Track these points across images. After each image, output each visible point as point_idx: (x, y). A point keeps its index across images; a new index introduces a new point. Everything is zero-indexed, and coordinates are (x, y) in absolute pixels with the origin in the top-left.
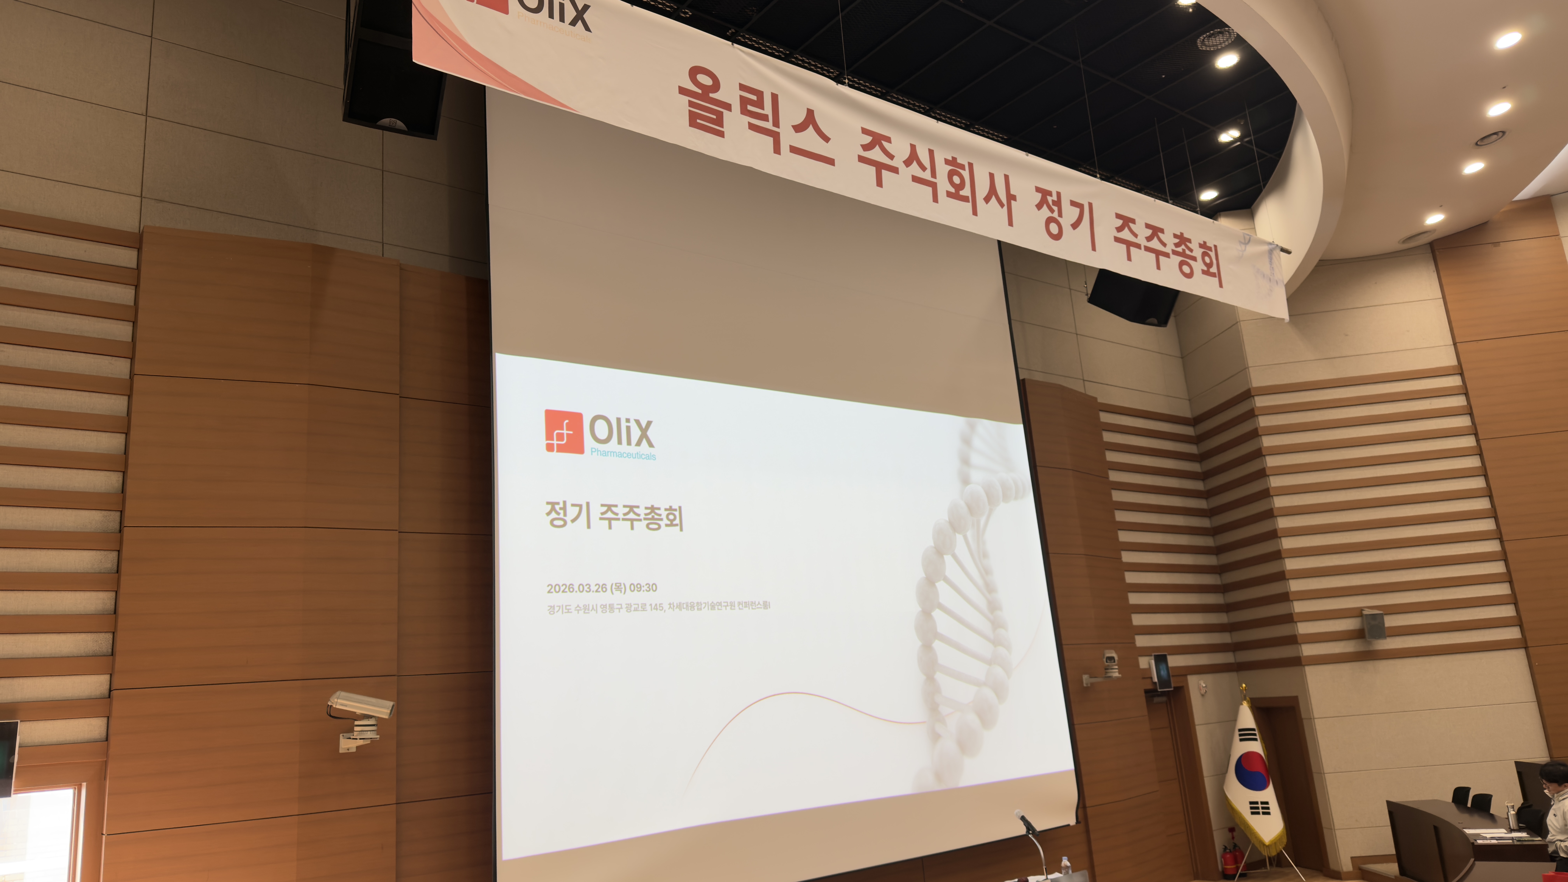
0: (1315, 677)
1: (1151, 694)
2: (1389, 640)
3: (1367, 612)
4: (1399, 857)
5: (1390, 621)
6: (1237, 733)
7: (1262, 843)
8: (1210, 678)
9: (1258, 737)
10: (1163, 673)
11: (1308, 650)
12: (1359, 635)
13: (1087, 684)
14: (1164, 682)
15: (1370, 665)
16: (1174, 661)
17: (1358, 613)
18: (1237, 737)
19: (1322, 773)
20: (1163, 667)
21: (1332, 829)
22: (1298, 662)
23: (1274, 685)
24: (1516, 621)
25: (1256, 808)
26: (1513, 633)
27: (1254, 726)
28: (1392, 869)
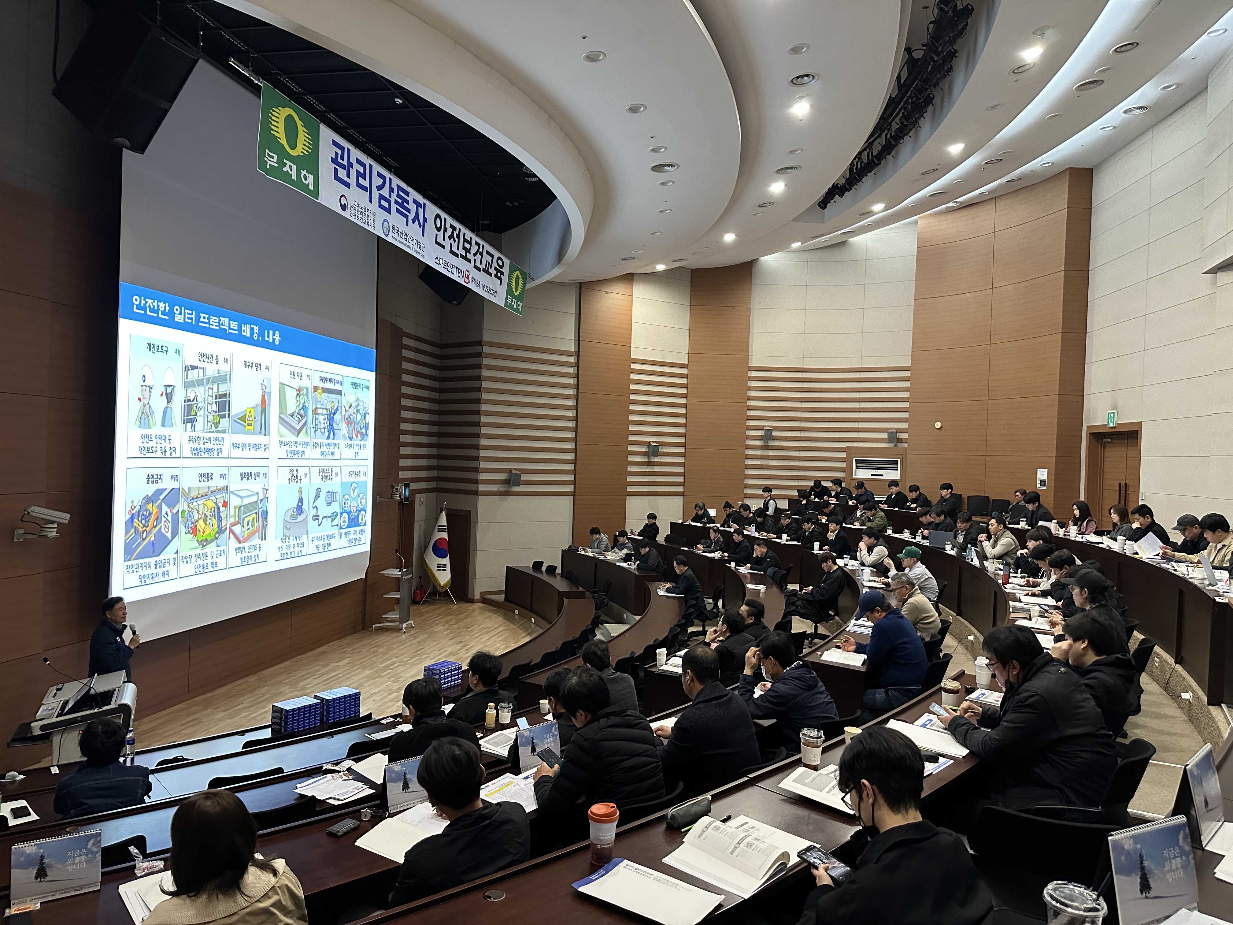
0: (483, 502)
1: (400, 506)
2: (520, 486)
3: (514, 472)
4: (506, 592)
5: (523, 477)
6: (437, 528)
7: (439, 585)
8: (427, 495)
10: (407, 493)
11: (482, 488)
12: (507, 482)
13: (378, 501)
14: (406, 498)
15: (507, 498)
16: (413, 486)
17: (510, 471)
18: (437, 530)
19: (475, 551)
20: (407, 490)
21: (474, 578)
22: (476, 493)
23: (460, 503)
24: (573, 483)
25: (440, 567)
26: (570, 488)
27: (446, 525)
28: (501, 598)
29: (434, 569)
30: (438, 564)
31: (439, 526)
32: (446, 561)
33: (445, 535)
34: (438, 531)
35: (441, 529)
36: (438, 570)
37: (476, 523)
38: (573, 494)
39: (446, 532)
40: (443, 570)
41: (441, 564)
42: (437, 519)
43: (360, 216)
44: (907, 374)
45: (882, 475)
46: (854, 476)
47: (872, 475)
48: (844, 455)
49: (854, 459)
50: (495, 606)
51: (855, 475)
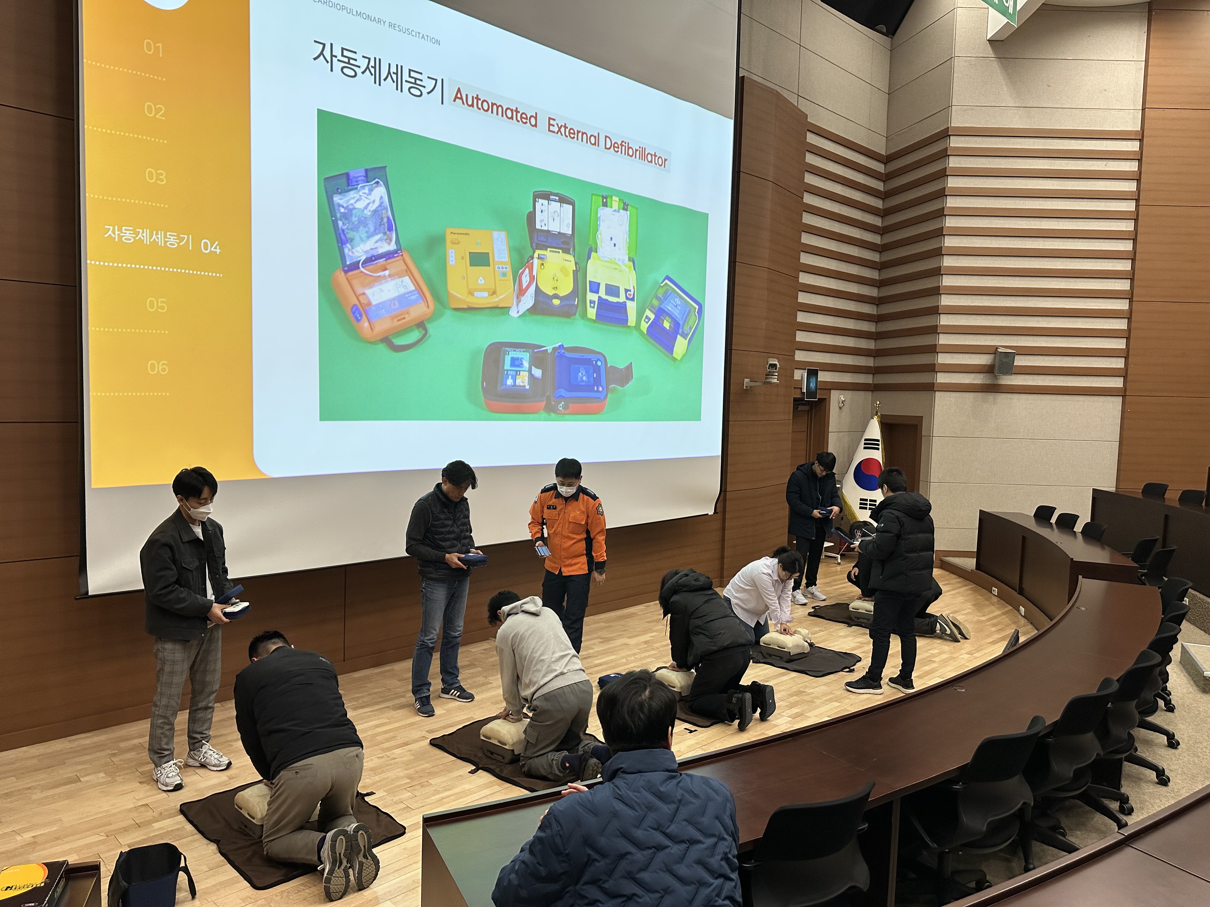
0: (943, 403)
1: (798, 402)
2: (1014, 377)
3: (1001, 350)
4: (979, 555)
5: (1020, 361)
6: (863, 442)
8: (849, 394)
9: (880, 447)
10: (812, 385)
11: (942, 378)
12: (989, 370)
13: (746, 387)
14: (811, 393)
15: (991, 396)
16: (823, 376)
17: (994, 351)
18: (862, 445)
19: (928, 482)
20: (814, 380)
22: (931, 388)
23: (904, 405)
24: (1124, 371)
25: (864, 504)
26: (1118, 383)
27: (879, 438)
28: (971, 563)
29: (855, 506)
30: (861, 500)
31: (866, 440)
33: (878, 455)
34: (865, 448)
35: (871, 444)
36: (862, 508)
37: (930, 437)
38: (1124, 392)
39: (878, 449)
41: (866, 500)
42: (864, 427)
50: (960, 576)
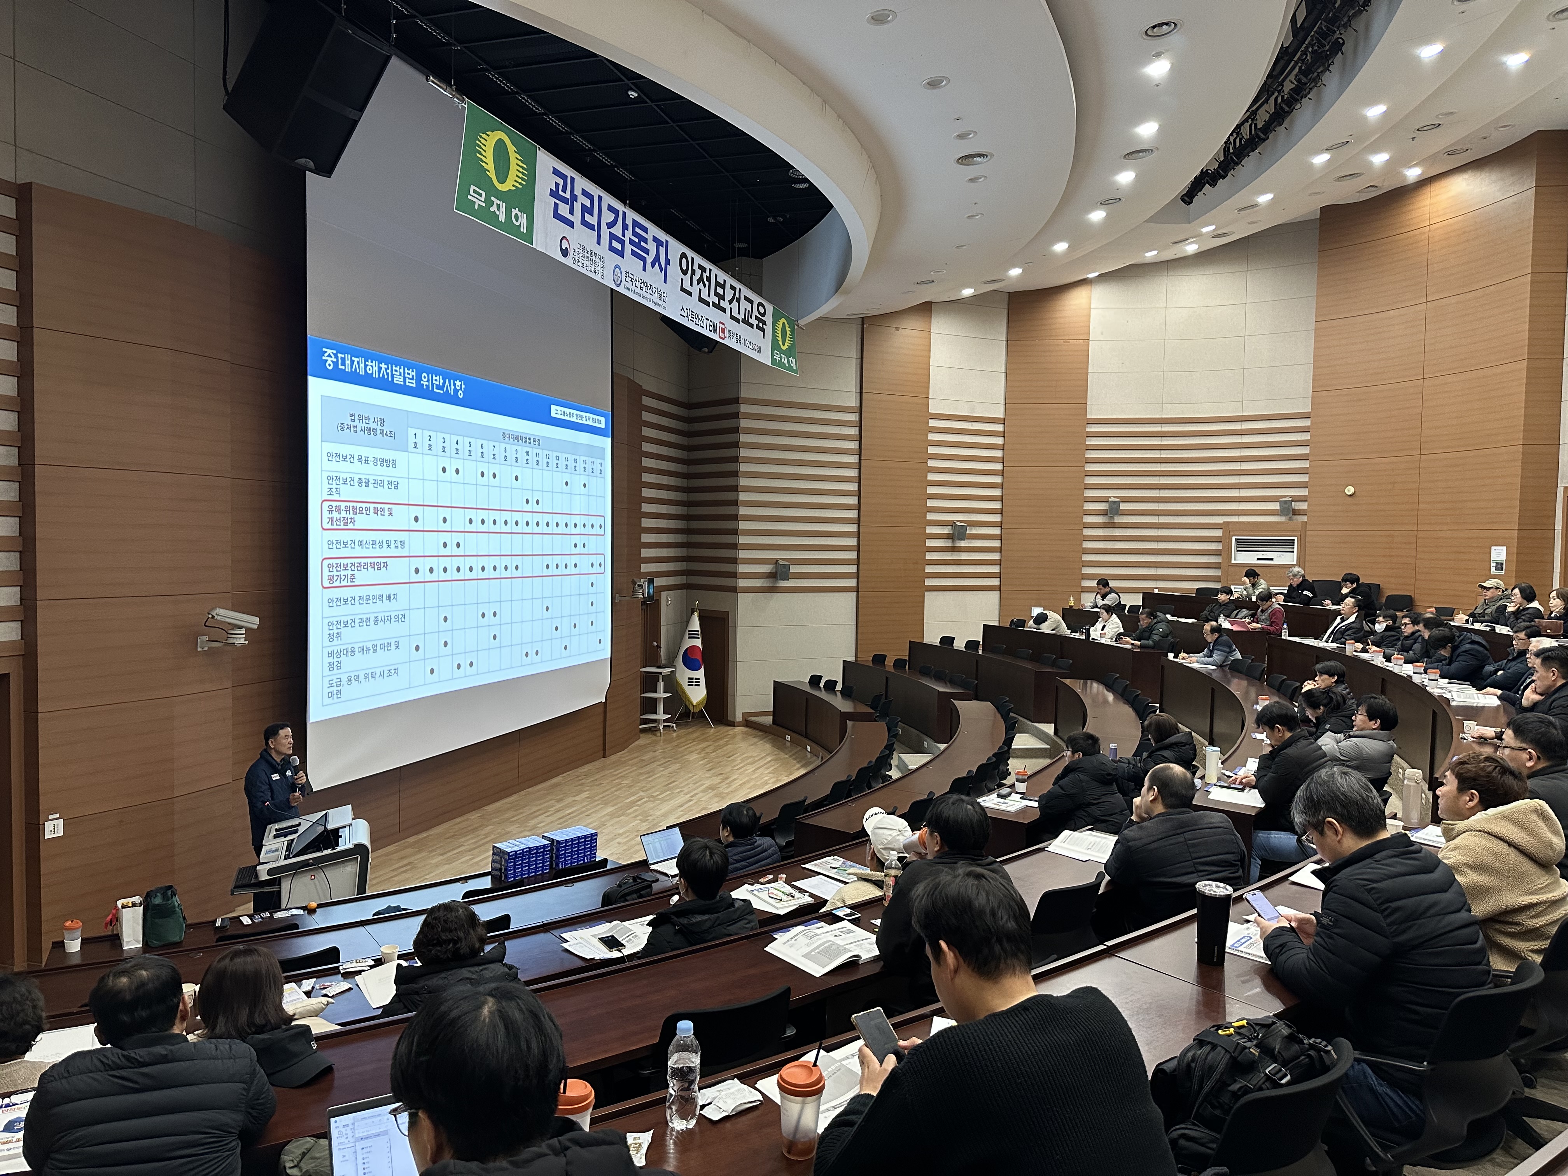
0: (744, 601)
1: (644, 606)
2: (790, 581)
3: (781, 562)
4: (775, 713)
5: (793, 569)
6: (688, 633)
7: (691, 703)
8: (676, 593)
9: (700, 636)
10: (651, 589)
11: (742, 583)
12: (772, 576)
14: (650, 596)
15: (773, 595)
16: (658, 582)
17: (776, 562)
18: (688, 636)
19: (735, 661)
20: (651, 587)
21: (734, 696)
22: (734, 590)
23: (716, 602)
24: (856, 575)
25: (692, 682)
26: (852, 583)
27: (699, 629)
28: (769, 720)
29: (684, 683)
30: (689, 678)
31: (689, 631)
32: (700, 674)
33: (698, 643)
34: (689, 638)
35: (693, 635)
36: (689, 685)
37: (735, 627)
38: (857, 590)
39: (698, 638)
40: (696, 685)
41: (692, 679)
42: (688, 622)
43: (585, 262)
44: (1307, 423)
45: (1272, 559)
46: (1233, 561)
47: (1259, 559)
48: (1219, 533)
49: (1234, 538)
50: (761, 731)
51: (1235, 560)
